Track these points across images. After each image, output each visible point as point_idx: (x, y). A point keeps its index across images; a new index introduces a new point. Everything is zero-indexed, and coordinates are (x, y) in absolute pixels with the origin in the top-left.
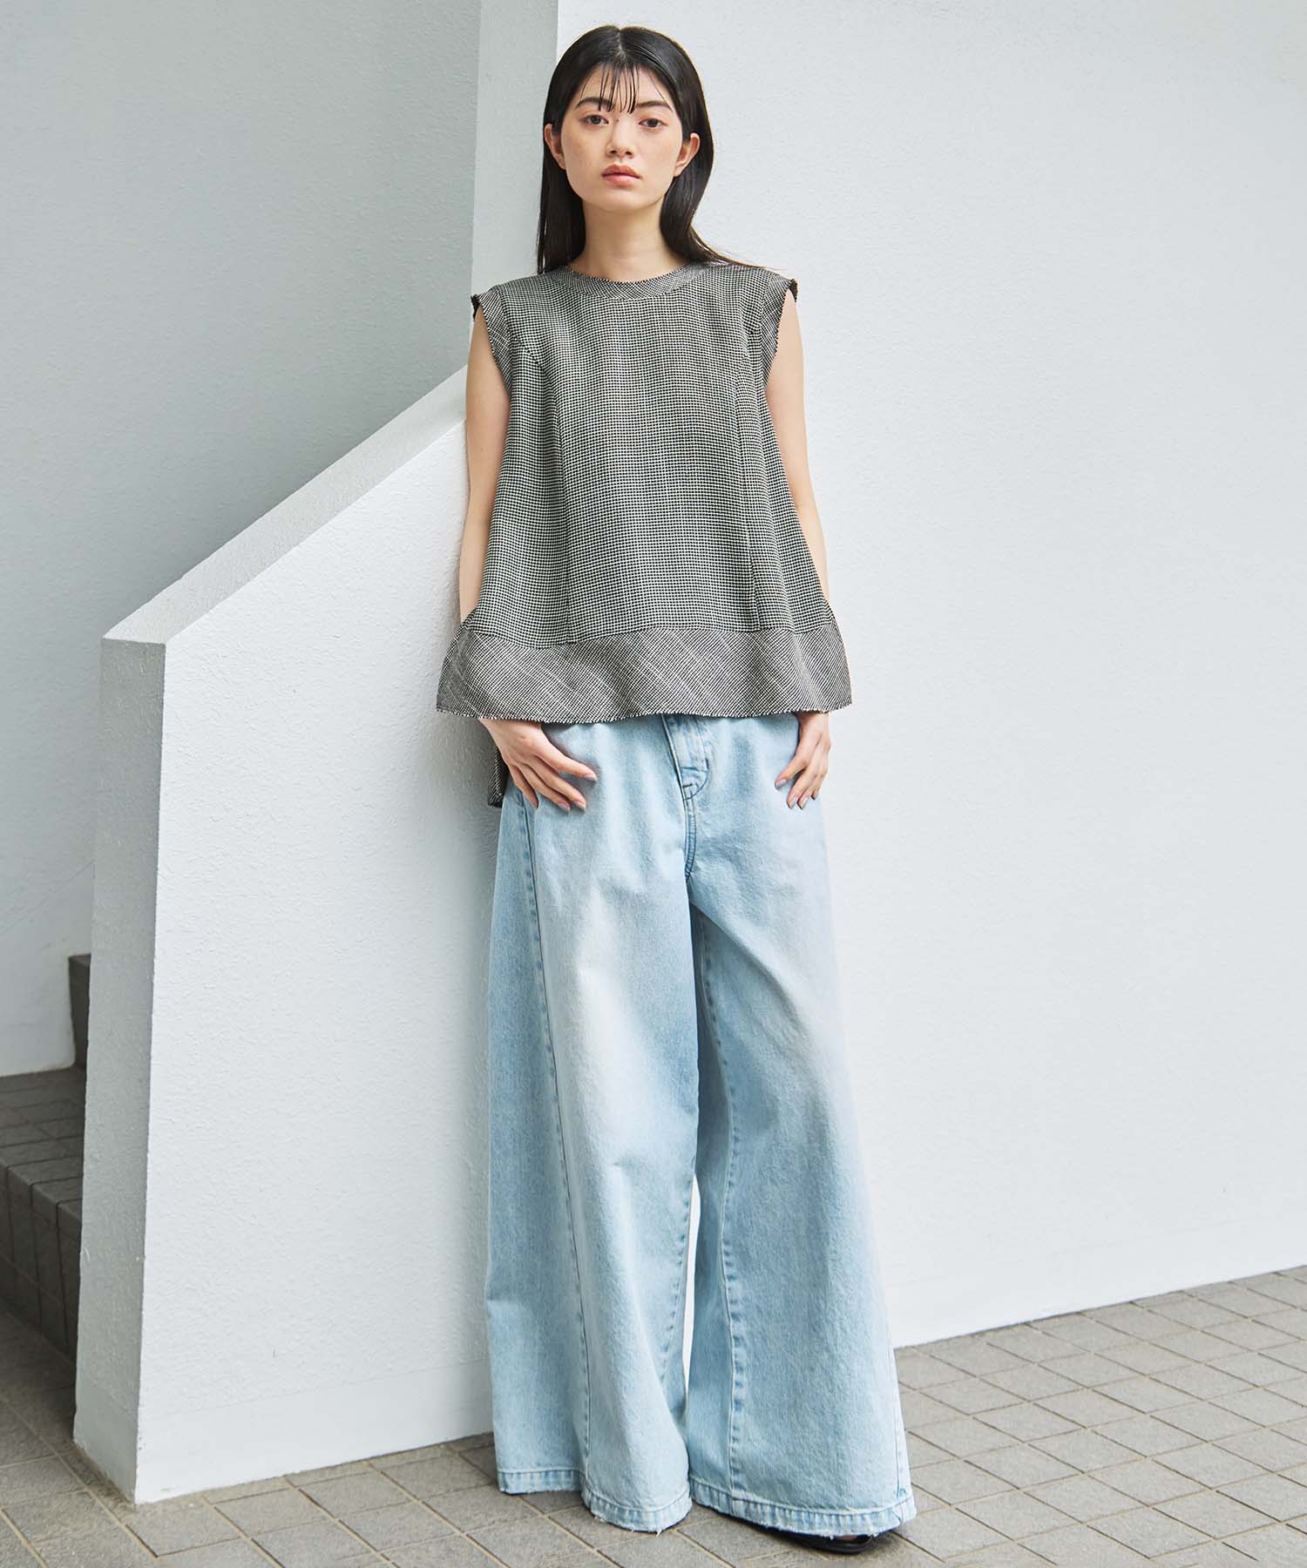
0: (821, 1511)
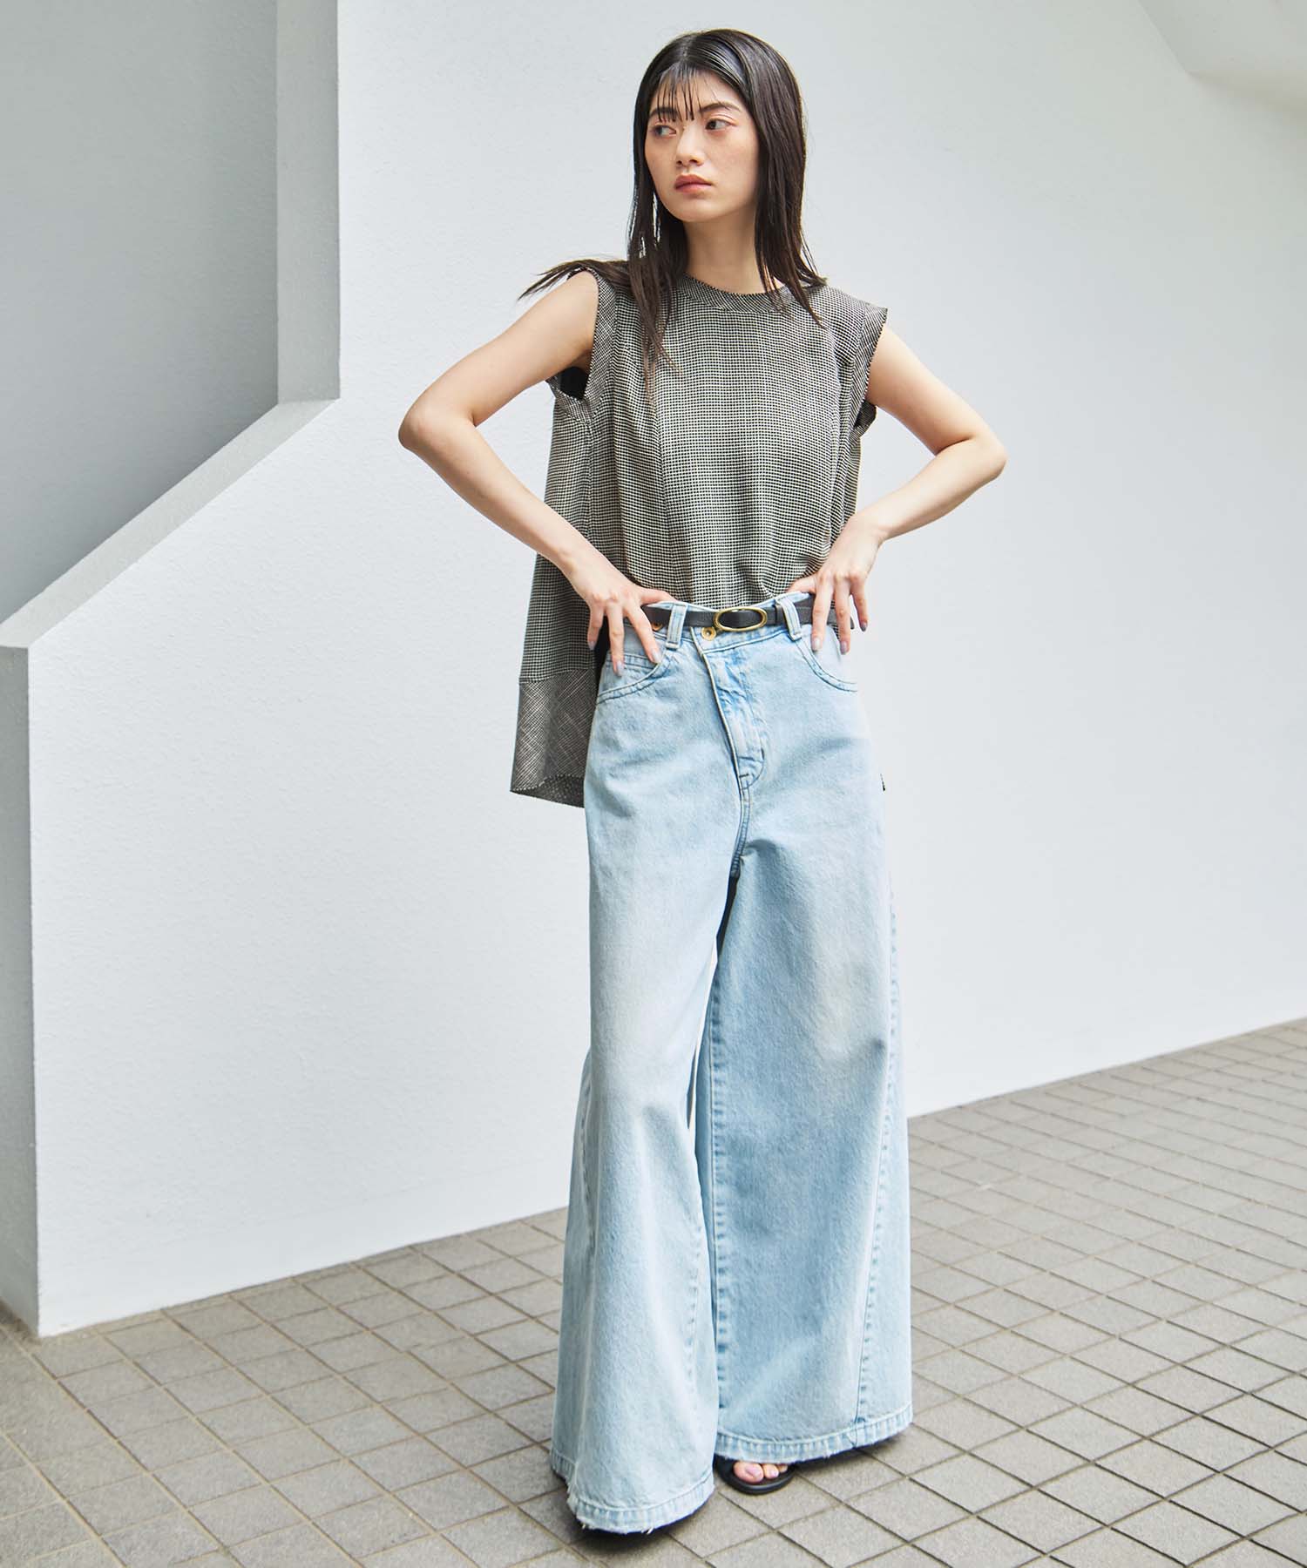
0: (788, 1442)
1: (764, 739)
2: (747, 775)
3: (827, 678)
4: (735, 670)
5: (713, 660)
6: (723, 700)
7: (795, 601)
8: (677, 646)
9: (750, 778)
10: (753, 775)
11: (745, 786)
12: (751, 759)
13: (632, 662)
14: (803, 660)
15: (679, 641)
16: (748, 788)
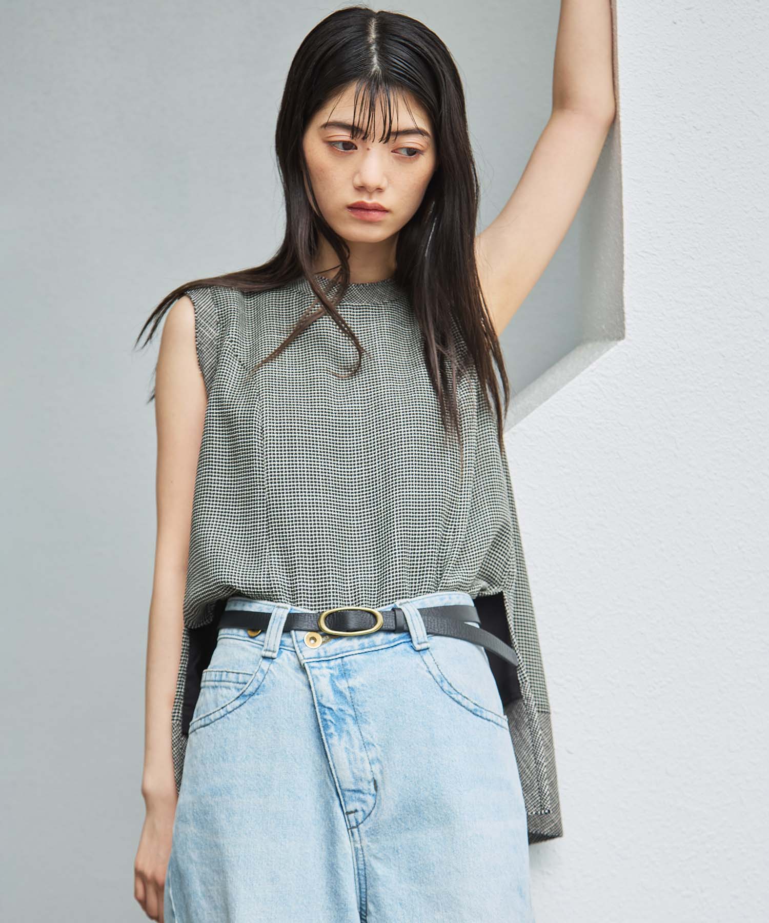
1: (376, 768)
2: (356, 811)
3: (459, 698)
4: (342, 685)
5: (316, 672)
6: (325, 720)
7: (421, 607)
8: (274, 655)
9: (360, 816)
10: (363, 811)
11: (354, 824)
12: (359, 791)
13: (224, 678)
14: (428, 674)
15: (277, 649)
16: (357, 826)
